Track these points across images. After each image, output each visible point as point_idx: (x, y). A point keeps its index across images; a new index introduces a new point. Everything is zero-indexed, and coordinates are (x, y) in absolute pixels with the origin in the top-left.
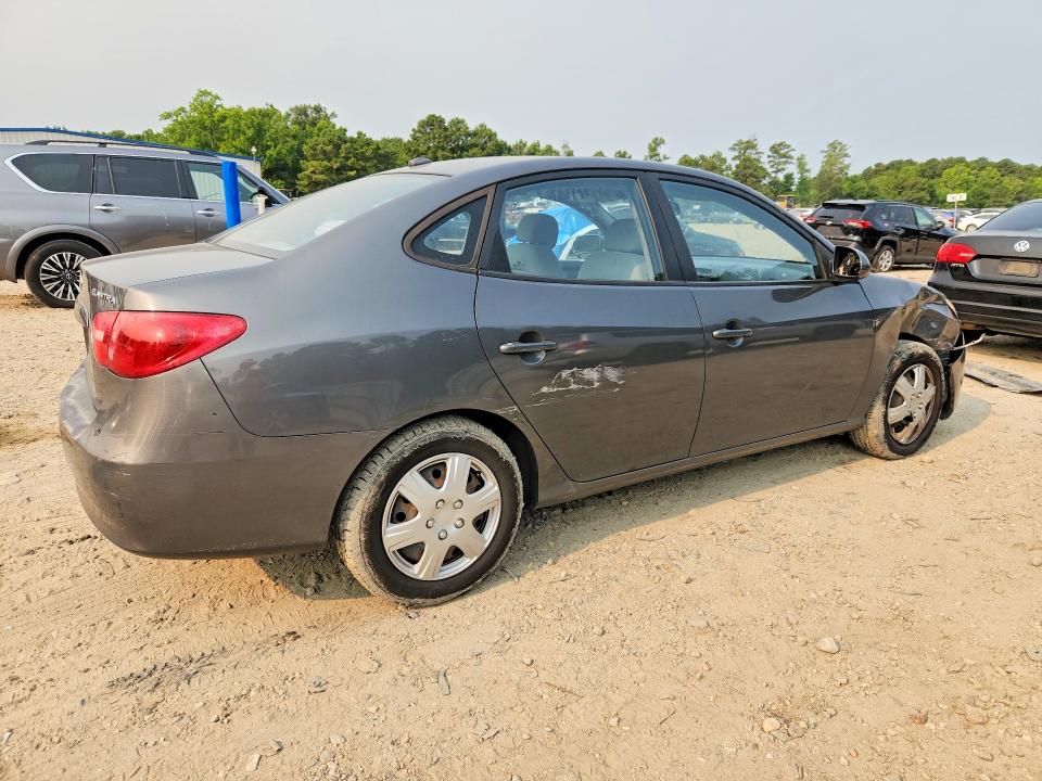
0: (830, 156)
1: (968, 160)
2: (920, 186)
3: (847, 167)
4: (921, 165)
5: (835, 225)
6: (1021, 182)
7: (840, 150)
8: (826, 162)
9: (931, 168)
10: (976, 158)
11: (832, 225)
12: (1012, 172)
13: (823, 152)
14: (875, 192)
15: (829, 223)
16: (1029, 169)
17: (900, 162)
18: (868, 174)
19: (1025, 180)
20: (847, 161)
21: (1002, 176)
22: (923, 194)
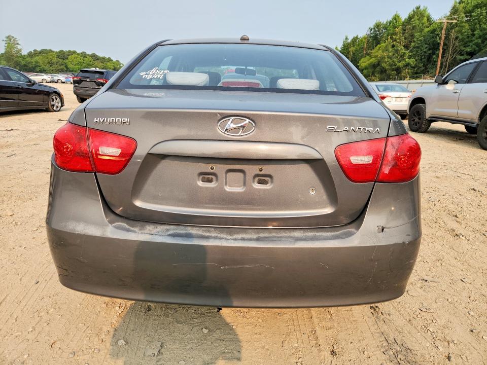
0: (9, 43)
1: (78, 52)
2: (60, 63)
3: (20, 50)
4: (57, 53)
5: (92, 81)
6: (102, 64)
7: (14, 41)
8: (8, 47)
9: (62, 54)
10: (81, 52)
11: (90, 81)
12: (98, 59)
13: (3, 40)
14: (38, 64)
15: (88, 80)
16: (104, 58)
17: (46, 50)
18: (31, 55)
19: (103, 63)
20: (19, 47)
21: (94, 61)
22: (62, 67)
